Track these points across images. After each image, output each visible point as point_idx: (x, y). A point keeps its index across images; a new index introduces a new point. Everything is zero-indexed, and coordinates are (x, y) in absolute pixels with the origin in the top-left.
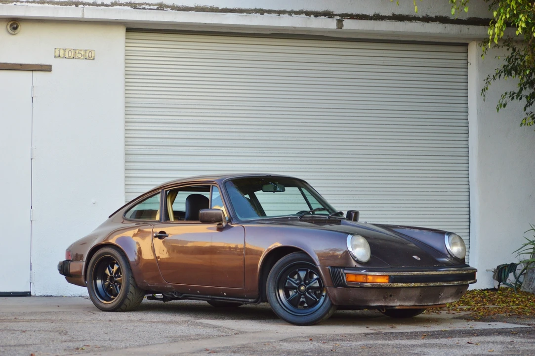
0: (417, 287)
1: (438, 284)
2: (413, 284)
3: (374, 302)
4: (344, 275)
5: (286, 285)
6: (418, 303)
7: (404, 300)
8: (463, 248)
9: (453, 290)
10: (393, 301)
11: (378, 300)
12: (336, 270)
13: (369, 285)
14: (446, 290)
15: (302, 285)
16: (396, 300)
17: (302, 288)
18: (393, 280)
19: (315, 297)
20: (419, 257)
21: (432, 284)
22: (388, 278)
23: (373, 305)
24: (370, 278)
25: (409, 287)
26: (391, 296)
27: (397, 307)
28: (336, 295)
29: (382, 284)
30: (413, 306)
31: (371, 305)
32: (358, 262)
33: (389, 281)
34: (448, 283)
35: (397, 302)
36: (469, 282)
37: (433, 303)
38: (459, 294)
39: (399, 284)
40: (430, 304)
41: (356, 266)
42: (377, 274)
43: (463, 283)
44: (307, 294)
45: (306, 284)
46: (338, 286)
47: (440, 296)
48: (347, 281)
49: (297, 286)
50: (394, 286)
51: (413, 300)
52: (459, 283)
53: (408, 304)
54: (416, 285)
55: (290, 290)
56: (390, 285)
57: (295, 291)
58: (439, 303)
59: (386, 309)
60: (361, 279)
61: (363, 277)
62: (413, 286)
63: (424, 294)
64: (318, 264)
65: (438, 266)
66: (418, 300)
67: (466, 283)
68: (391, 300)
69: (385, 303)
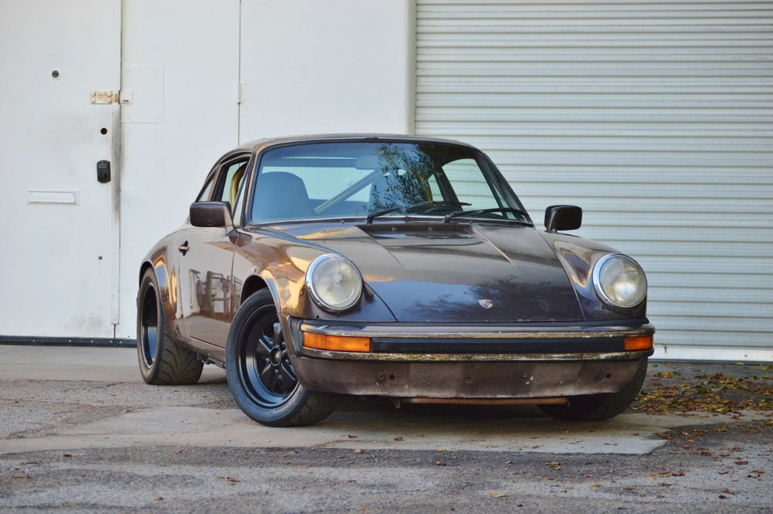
0: (441, 362)
1: (500, 357)
2: (429, 356)
3: (357, 386)
4: (300, 333)
5: (258, 349)
6: (467, 393)
7: (429, 384)
9: (568, 372)
10: (401, 387)
11: (365, 385)
12: (294, 323)
13: (327, 354)
14: (538, 370)
15: (277, 350)
16: (406, 386)
17: (278, 355)
18: (376, 345)
19: (294, 374)
20: (494, 302)
21: (481, 357)
22: (367, 342)
23: (357, 393)
24: (335, 344)
25: (419, 362)
26: (392, 377)
27: (415, 401)
28: (302, 372)
29: (352, 354)
30: (455, 398)
31: (353, 393)
32: (324, 309)
33: (371, 347)
34: (530, 357)
35: (409, 389)
36: (603, 356)
37: (512, 395)
38: (600, 379)
39: (391, 355)
40: (501, 396)
41: (318, 317)
42: (343, 334)
43: (582, 357)
44: (283, 367)
45: (282, 348)
46: (300, 355)
47: (527, 381)
48: (303, 345)
49: (270, 351)
50: (380, 359)
51: (451, 388)
52: (569, 357)
53: (440, 395)
54: (438, 358)
55: (263, 358)
56: (371, 355)
57: (267, 359)
58: (531, 395)
59: (402, 403)
60: (320, 343)
61: (323, 340)
62: (428, 359)
63: (475, 376)
64: (278, 311)
65: (528, 320)
66: (463, 387)
67: (594, 357)
68: (395, 385)
69: (382, 391)
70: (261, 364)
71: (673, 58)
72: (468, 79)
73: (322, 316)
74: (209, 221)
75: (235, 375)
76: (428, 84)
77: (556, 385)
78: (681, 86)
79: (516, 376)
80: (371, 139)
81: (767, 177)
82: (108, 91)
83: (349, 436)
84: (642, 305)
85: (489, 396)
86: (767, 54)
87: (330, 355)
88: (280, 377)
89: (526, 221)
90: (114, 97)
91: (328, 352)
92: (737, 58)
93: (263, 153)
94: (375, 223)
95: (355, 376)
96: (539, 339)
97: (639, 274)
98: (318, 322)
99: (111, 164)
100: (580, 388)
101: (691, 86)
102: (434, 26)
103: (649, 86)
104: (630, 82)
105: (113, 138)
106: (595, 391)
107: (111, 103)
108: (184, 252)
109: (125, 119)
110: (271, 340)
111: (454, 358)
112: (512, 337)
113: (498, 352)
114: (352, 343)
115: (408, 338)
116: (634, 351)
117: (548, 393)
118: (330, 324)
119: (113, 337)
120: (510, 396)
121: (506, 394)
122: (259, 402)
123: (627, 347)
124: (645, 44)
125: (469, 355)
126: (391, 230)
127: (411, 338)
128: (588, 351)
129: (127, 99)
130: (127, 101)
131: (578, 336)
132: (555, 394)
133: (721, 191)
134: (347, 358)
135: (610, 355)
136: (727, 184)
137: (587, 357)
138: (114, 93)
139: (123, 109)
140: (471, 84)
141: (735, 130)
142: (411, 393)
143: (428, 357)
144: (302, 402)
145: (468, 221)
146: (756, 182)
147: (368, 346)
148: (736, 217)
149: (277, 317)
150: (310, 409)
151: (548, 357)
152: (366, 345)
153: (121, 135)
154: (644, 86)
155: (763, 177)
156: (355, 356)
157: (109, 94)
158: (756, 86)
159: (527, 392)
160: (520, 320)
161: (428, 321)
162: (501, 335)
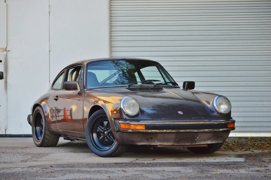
1: (188, 131)
3: (140, 142)
4: (119, 124)
5: (98, 131)
6: (176, 143)
7: (164, 141)
8: (228, 106)
9: (209, 135)
10: (154, 141)
11: (142, 141)
12: (116, 121)
13: (130, 131)
14: (200, 135)
15: (105, 131)
16: (156, 141)
17: (106, 133)
18: (147, 127)
19: (113, 139)
21: (182, 131)
22: (144, 126)
23: (139, 144)
24: (132, 127)
25: (162, 133)
26: (152, 138)
27: (159, 146)
28: (118, 137)
29: (139, 130)
30: (172, 145)
31: (138, 144)
32: (127, 115)
34: (198, 130)
35: (157, 142)
36: (221, 130)
37: (191, 144)
38: (218, 138)
39: (153, 130)
40: (187, 144)
41: (125, 118)
42: (136, 124)
43: (214, 130)
44: (108, 137)
45: (107, 130)
46: (117, 131)
47: (196, 139)
48: (120, 128)
49: (103, 131)
50: (149, 132)
51: (171, 141)
52: (210, 130)
53: (167, 144)
54: (168, 131)
55: (100, 134)
56: (146, 131)
57: (102, 134)
58: (197, 144)
59: (153, 147)
60: (127, 127)
61: (128, 126)
62: (165, 132)
63: (180, 138)
64: (108, 117)
65: (195, 118)
66: (175, 141)
67: (218, 130)
68: (152, 141)
69: (148, 143)
70: (99, 136)
71: (200, 34)
72: (129, 42)
73: (127, 118)
74: (72, 88)
75: (90, 140)
76: (115, 44)
77: (205, 140)
78: (203, 44)
79: (192, 137)
80: (124, 59)
81: (232, 74)
82: (2, 47)
83: (136, 159)
84: (230, 113)
85: (183, 144)
86: (231, 32)
87: (131, 131)
88: (106, 140)
89: (177, 86)
90: (4, 49)
91: (131, 130)
92: (222, 34)
93: (88, 64)
94: (131, 87)
95: (139, 138)
96: (201, 124)
97: (228, 102)
98: (126, 120)
99: (4, 73)
100: (212, 141)
101: (206, 44)
102: (117, 24)
103: (192, 44)
104: (185, 42)
105: (4, 63)
106: (217, 142)
107: (3, 51)
108: (56, 100)
109: (8, 57)
110: (102, 128)
111: (173, 131)
112: (192, 123)
113: (188, 129)
114: (139, 126)
115: (158, 125)
116: (230, 128)
117: (202, 143)
118: (131, 120)
119: (5, 134)
120: (190, 144)
121: (189, 143)
122: (99, 149)
123: (228, 127)
124: (190, 29)
125: (178, 130)
126: (137, 89)
128: (216, 128)
129: (9, 50)
130: (9, 51)
131: (213, 123)
132: (204, 143)
133: (217, 79)
134: (137, 132)
135: (223, 129)
136: (219, 77)
137: (216, 130)
138: (4, 48)
139: (8, 54)
140: (130, 43)
141: (221, 58)
142: (158, 143)
143: (165, 131)
144: (117, 148)
145: (161, 86)
146: (229, 76)
147: (145, 127)
148: (222, 88)
149: (108, 119)
150: (119, 151)
151: (204, 130)
152: (144, 127)
153: (7, 62)
154: (190, 44)
155: (231, 74)
156: (140, 131)
157: (3, 48)
158: (228, 43)
159: (196, 143)
160: (193, 118)
161: (163, 119)
162: (188, 123)
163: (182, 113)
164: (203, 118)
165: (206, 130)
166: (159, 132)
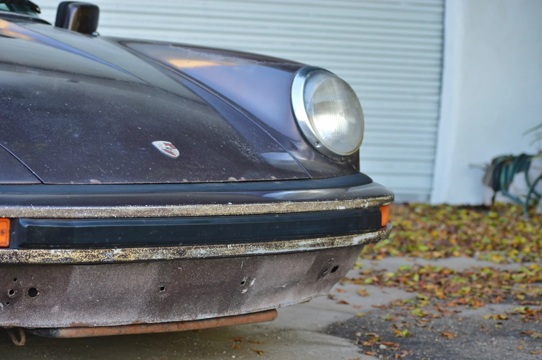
2: (118, 251)
6: (154, 315)
7: (95, 304)
8: (353, 120)
9: (299, 268)
14: (265, 268)
16: (56, 308)
18: (25, 233)
20: (177, 145)
22: (6, 226)
25: (95, 263)
26: (33, 292)
27: (63, 333)
30: (133, 325)
33: (11, 238)
34: (270, 247)
35: (60, 314)
36: (356, 240)
37: (219, 313)
38: (324, 276)
39: (52, 251)
40: (204, 317)
43: (332, 244)
47: (244, 288)
50: (31, 260)
51: (132, 307)
52: (318, 245)
53: (110, 321)
54: (133, 254)
56: (15, 254)
58: (243, 311)
62: (116, 258)
63: (176, 285)
67: (347, 243)
68: (35, 307)
69: (9, 318)
77: (277, 291)
100: (299, 292)
113: (225, 242)
115: (85, 218)
117: (264, 306)
120: (216, 315)
121: (212, 313)
125: (182, 248)
127: (89, 218)
128: (340, 233)
132: (272, 306)
135: (364, 237)
137: (338, 242)
142: (61, 319)
143: (117, 253)
147: (8, 235)
151: (294, 246)
152: (3, 233)
159: (239, 305)
160: (232, 179)
161: (93, 181)
162: (231, 209)
163: (176, 153)
164: (273, 178)
165: (303, 242)
166: (85, 260)
